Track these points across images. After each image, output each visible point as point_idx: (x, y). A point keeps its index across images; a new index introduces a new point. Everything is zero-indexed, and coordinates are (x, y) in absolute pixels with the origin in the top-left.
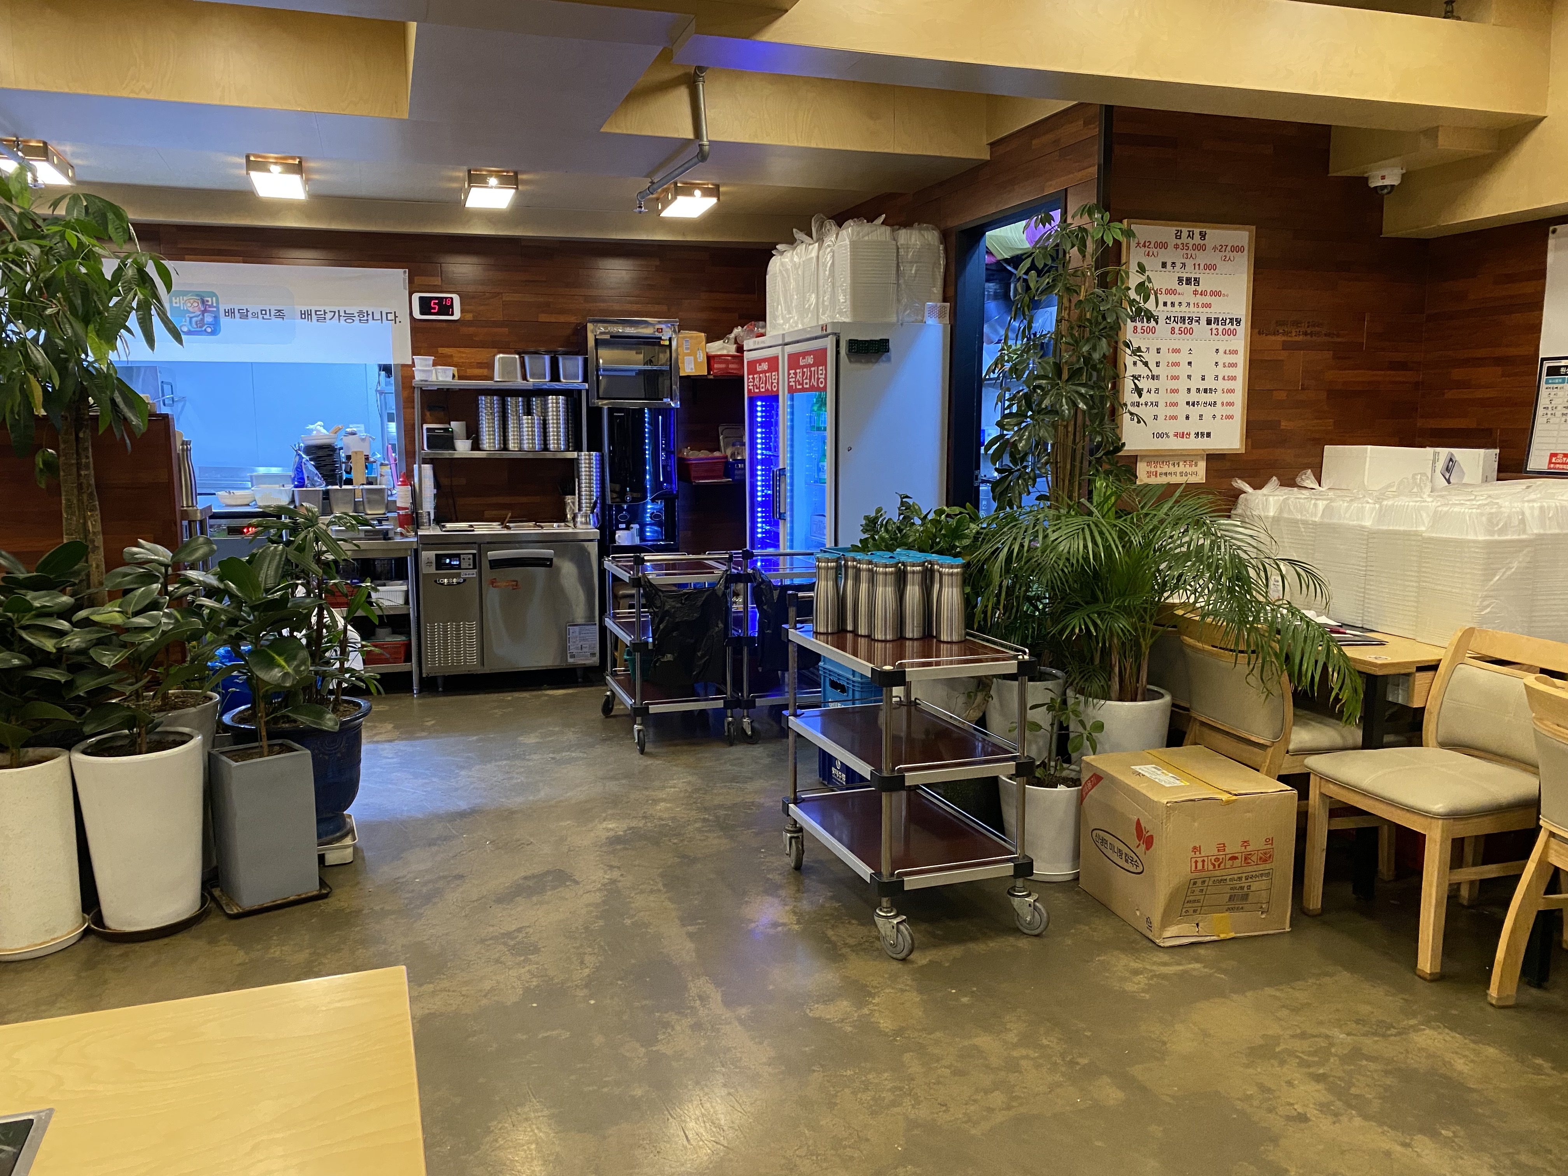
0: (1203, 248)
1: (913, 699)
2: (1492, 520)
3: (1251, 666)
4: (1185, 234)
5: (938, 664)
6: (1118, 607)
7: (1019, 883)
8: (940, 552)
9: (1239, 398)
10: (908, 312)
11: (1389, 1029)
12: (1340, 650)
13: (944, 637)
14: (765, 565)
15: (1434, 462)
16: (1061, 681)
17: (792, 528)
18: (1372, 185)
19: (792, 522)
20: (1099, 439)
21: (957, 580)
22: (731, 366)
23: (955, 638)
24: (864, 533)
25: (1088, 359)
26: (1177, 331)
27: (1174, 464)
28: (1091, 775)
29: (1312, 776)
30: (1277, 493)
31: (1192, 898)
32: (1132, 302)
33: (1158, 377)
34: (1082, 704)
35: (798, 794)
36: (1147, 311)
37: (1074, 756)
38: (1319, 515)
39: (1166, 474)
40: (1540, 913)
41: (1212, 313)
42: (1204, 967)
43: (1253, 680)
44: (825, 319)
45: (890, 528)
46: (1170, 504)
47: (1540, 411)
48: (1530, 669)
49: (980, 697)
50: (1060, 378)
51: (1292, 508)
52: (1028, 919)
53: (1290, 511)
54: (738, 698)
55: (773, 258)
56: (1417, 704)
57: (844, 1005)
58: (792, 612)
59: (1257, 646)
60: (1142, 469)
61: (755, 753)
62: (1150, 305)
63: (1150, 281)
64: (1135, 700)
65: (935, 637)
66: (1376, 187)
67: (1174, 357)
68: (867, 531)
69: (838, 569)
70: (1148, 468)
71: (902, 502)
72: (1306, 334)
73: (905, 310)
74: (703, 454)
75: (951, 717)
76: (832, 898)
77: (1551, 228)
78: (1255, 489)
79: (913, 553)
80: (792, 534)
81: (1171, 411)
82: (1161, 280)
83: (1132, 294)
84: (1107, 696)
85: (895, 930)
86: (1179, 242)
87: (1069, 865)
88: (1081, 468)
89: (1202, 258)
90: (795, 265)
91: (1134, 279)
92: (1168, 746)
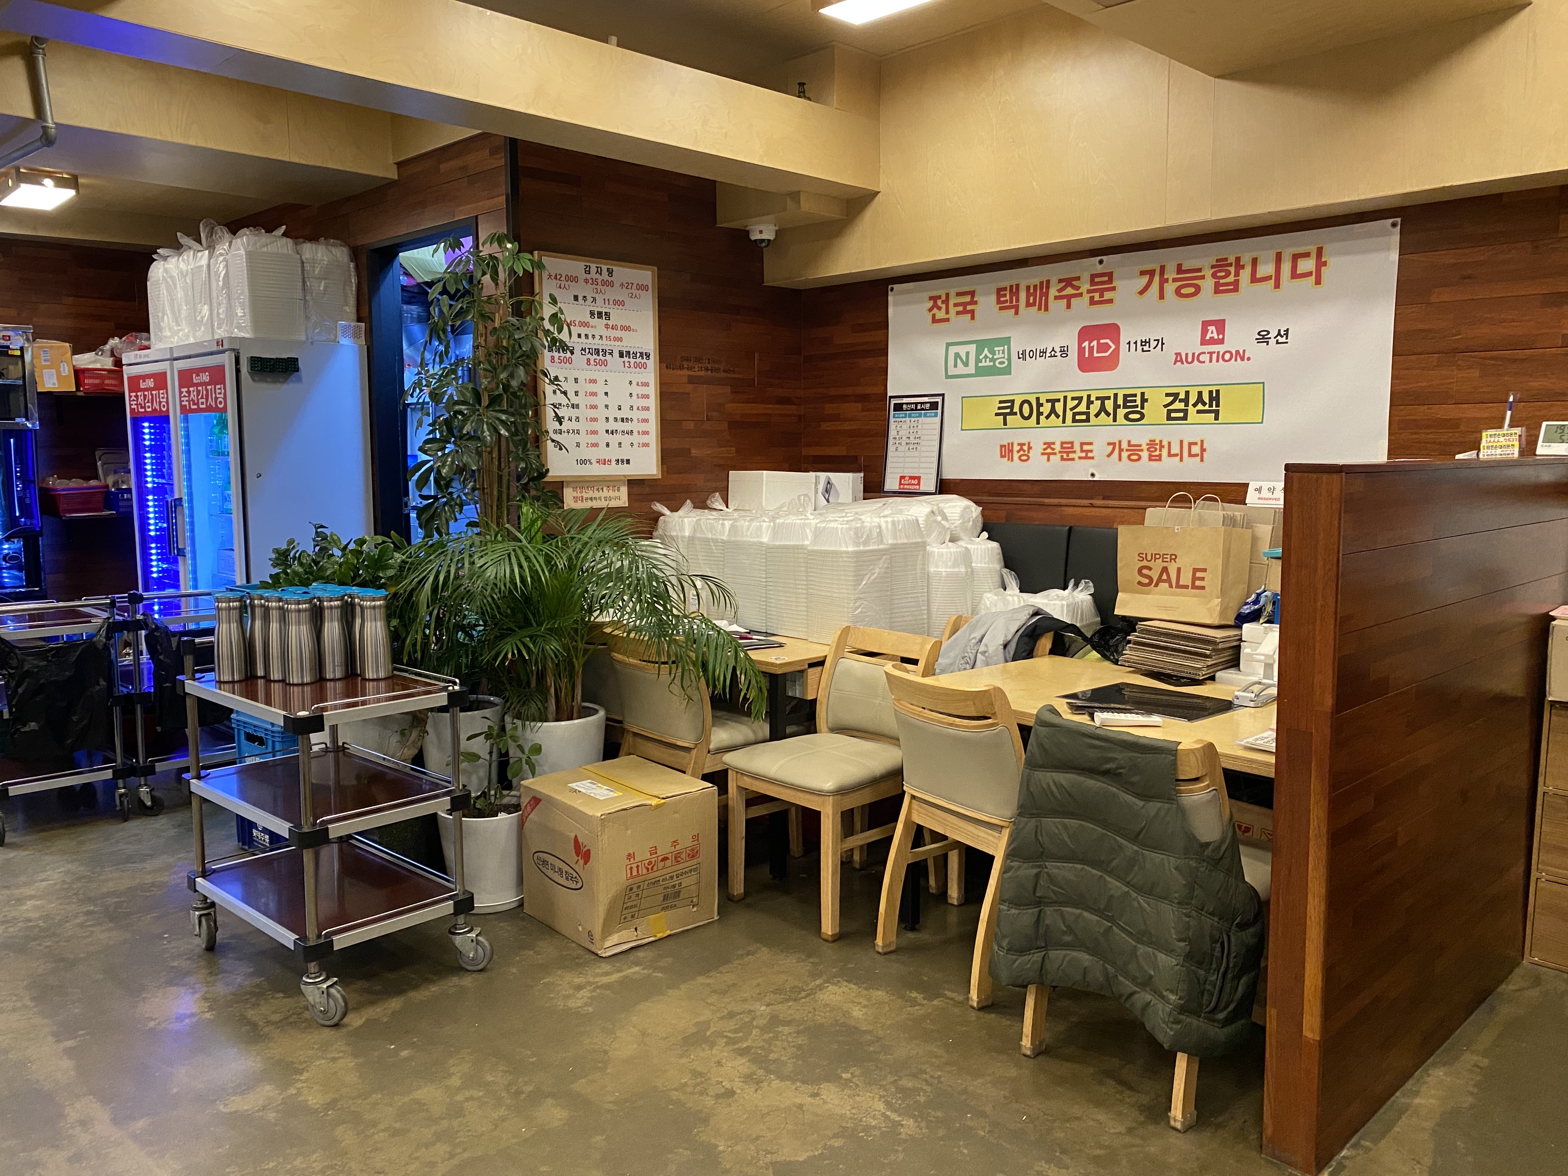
0: (611, 284)
1: (340, 744)
2: (858, 532)
3: (673, 676)
4: (593, 269)
5: (364, 703)
6: (549, 629)
7: (461, 919)
8: (363, 585)
9: (653, 427)
10: (317, 331)
11: (799, 993)
12: (746, 654)
13: (370, 674)
14: (165, 609)
15: (816, 484)
16: (498, 708)
17: (194, 565)
18: (753, 238)
19: (194, 558)
20: (523, 465)
21: (380, 614)
22: (107, 382)
23: (382, 675)
24: (275, 567)
25: (507, 387)
26: (592, 362)
27: (598, 490)
28: (529, 799)
29: (730, 772)
30: (691, 514)
31: (629, 904)
32: (547, 332)
33: (577, 406)
34: (520, 728)
35: (207, 866)
36: (561, 341)
37: (515, 781)
38: (726, 534)
39: (591, 499)
40: (908, 865)
41: (625, 346)
42: (643, 969)
43: (676, 688)
44: (220, 333)
45: (305, 561)
46: (594, 527)
47: (891, 441)
48: (892, 658)
49: (414, 734)
50: (480, 405)
51: (703, 528)
52: (471, 955)
53: (702, 531)
54: (132, 765)
55: (155, 263)
56: (810, 697)
57: (268, 1090)
58: (189, 660)
59: (676, 656)
60: (569, 495)
61: (158, 826)
62: (564, 336)
63: (562, 313)
64: (572, 719)
65: (360, 675)
66: (756, 240)
67: (592, 388)
68: (278, 564)
69: (243, 609)
70: (575, 494)
71: (317, 532)
72: (707, 369)
73: (315, 329)
74: (75, 483)
75: (384, 759)
76: (252, 974)
77: (890, 287)
78: (672, 511)
79: (330, 587)
80: (194, 572)
81: (593, 439)
82: (572, 312)
83: (547, 325)
84: (544, 718)
85: (325, 995)
86: (588, 276)
87: (513, 892)
88: (508, 495)
89: (612, 294)
90: (182, 272)
91: (548, 311)
92: (604, 760)
